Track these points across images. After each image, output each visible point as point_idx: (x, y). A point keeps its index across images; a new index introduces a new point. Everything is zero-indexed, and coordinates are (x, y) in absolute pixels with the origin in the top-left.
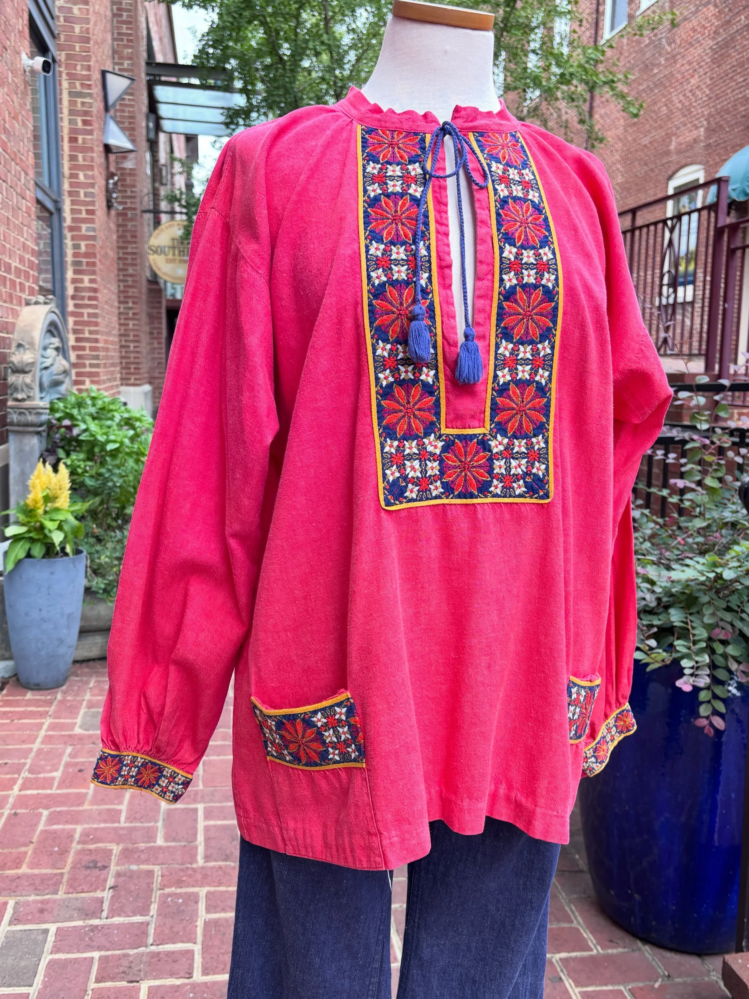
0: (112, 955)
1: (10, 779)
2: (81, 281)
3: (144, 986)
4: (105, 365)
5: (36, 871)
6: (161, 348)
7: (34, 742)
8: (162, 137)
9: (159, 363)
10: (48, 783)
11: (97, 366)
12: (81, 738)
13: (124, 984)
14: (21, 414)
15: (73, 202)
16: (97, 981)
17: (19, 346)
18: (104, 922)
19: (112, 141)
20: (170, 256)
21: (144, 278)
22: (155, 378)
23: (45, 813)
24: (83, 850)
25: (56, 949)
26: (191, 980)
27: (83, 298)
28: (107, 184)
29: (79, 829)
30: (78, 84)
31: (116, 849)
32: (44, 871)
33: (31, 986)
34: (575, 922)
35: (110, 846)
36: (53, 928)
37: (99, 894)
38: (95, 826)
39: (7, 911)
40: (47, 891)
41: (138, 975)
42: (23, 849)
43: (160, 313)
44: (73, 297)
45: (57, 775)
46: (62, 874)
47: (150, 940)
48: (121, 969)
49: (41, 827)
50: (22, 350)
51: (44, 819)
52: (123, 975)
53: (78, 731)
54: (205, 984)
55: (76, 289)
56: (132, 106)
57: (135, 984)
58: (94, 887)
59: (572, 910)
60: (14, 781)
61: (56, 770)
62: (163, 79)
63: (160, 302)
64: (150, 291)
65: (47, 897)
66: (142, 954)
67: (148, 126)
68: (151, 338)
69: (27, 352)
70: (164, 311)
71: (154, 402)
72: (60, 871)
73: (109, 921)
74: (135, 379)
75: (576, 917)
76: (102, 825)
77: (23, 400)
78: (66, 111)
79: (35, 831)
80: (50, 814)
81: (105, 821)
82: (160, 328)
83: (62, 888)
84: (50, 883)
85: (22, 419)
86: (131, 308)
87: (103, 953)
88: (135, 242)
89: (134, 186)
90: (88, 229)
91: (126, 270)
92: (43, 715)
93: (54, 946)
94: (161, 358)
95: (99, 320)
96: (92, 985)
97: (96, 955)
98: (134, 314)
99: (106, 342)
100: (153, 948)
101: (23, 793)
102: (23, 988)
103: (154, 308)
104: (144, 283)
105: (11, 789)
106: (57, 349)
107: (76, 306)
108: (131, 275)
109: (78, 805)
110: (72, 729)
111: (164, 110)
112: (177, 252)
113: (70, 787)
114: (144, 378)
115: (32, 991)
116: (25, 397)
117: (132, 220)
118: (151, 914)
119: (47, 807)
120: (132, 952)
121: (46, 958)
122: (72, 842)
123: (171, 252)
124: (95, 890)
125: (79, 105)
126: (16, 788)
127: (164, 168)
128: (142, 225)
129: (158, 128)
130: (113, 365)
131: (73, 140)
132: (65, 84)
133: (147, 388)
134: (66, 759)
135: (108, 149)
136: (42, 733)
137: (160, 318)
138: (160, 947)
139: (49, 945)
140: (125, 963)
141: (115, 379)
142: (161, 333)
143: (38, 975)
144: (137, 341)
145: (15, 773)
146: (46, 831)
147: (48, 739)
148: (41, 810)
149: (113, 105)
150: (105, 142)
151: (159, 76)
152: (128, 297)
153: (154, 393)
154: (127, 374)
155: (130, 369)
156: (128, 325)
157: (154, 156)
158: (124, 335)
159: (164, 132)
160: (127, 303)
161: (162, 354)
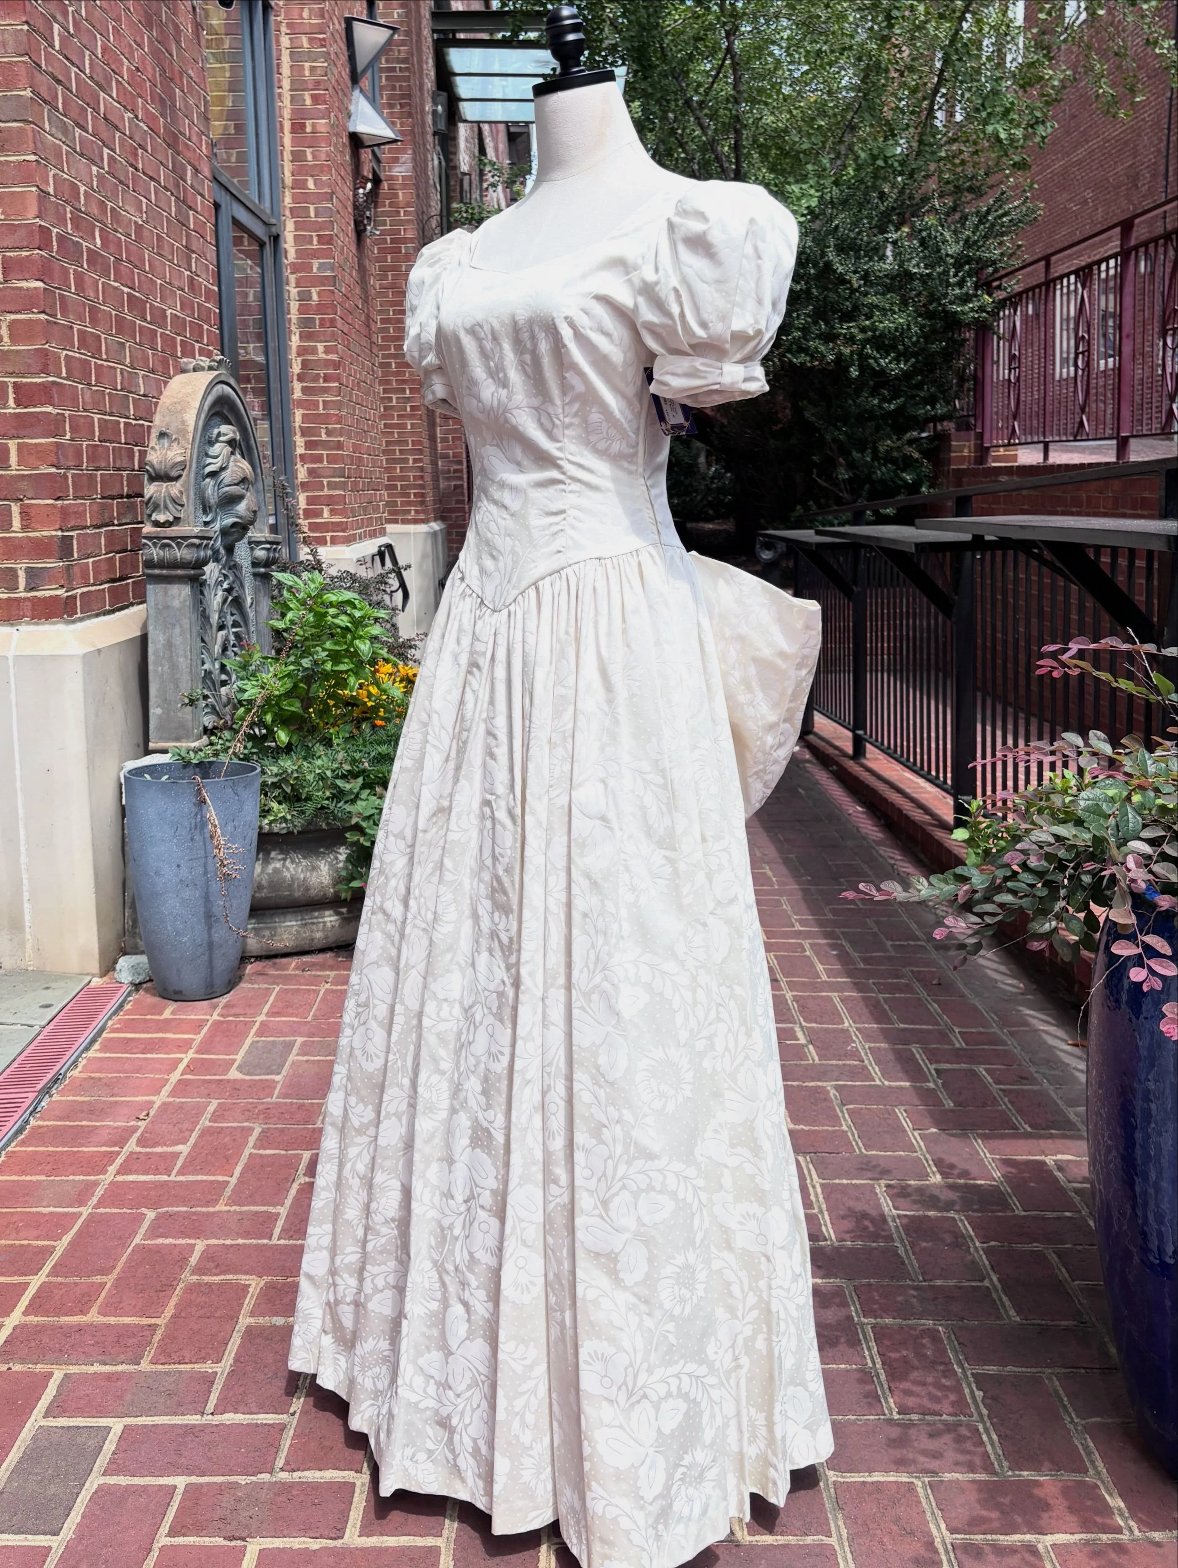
0: (208, 1484)
1: (105, 1154)
2: (314, 351)
3: (254, 1547)
4: (355, 486)
5: (112, 1320)
7: (158, 1092)
8: (463, 131)
9: (456, 487)
10: (166, 1162)
11: (341, 486)
12: (235, 1087)
13: (220, 1541)
14: (164, 546)
15: (298, 226)
16: (172, 1533)
17: (162, 435)
18: (208, 1419)
19: (361, 128)
23: (151, 1215)
24: (199, 1285)
25: (113, 1468)
26: (338, 1543)
27: (316, 378)
28: (355, 195)
29: (200, 1245)
30: (304, 40)
31: (255, 1284)
32: (127, 1320)
33: (56, 1534)
34: (1091, 1472)
35: (243, 1279)
36: (117, 1426)
37: (207, 1367)
38: (228, 1242)
39: (48, 1391)
40: (122, 1357)
41: (247, 1526)
42: (98, 1279)
44: (300, 378)
45: (184, 1149)
46: (153, 1328)
47: (280, 1462)
48: (219, 1513)
49: (137, 1240)
50: (166, 442)
51: (146, 1224)
52: (221, 1525)
53: (234, 1074)
54: (364, 1550)
55: (305, 364)
56: (407, 79)
57: (239, 1543)
58: (203, 1354)
59: (1086, 1447)
60: (111, 1157)
61: (184, 1142)
62: (461, 36)
65: (120, 1368)
66: (261, 1485)
67: (435, 112)
68: (443, 448)
69: (175, 445)
71: (450, 548)
72: (153, 1321)
73: (217, 1419)
74: (417, 512)
75: (1093, 1462)
76: (240, 1241)
77: (168, 524)
78: (286, 84)
79: (125, 1246)
80: (157, 1218)
81: (247, 1235)
83: (150, 1353)
84: (131, 1342)
85: (167, 554)
86: (408, 399)
87: (194, 1479)
89: (410, 204)
90: (321, 267)
92: (184, 1046)
93: (112, 1461)
94: (460, 479)
95: (343, 413)
96: (163, 1540)
97: (180, 1482)
98: (413, 408)
99: (356, 448)
100: (284, 1476)
101: (120, 1178)
102: (42, 1537)
105: (104, 1171)
106: (231, 443)
107: (305, 390)
109: (207, 1204)
110: (226, 1071)
111: (464, 87)
113: (201, 1172)
114: (431, 511)
115: (56, 1544)
116: (171, 519)
117: (407, 258)
118: (292, 1410)
119: (154, 1206)
120: (242, 1480)
121: (95, 1481)
122: (182, 1269)
124: (204, 1360)
125: (307, 73)
126: (112, 1169)
127: (466, 180)
129: (453, 115)
130: (373, 487)
131: (298, 128)
132: (285, 41)
133: (437, 525)
134: (205, 1122)
135: (356, 141)
136: (175, 1077)
138: (295, 1474)
139: (102, 1461)
140: (227, 1501)
141: (376, 509)
143: (73, 1514)
144: (420, 452)
145: (115, 1145)
146: (144, 1247)
147: (182, 1087)
148: (144, 1210)
149: (365, 71)
150: (351, 129)
151: (454, 32)
152: (405, 382)
153: (449, 533)
154: (403, 504)
155: (408, 495)
156: (404, 426)
157: (448, 160)
158: (399, 443)
159: (466, 121)
160: (403, 391)
161: (461, 471)
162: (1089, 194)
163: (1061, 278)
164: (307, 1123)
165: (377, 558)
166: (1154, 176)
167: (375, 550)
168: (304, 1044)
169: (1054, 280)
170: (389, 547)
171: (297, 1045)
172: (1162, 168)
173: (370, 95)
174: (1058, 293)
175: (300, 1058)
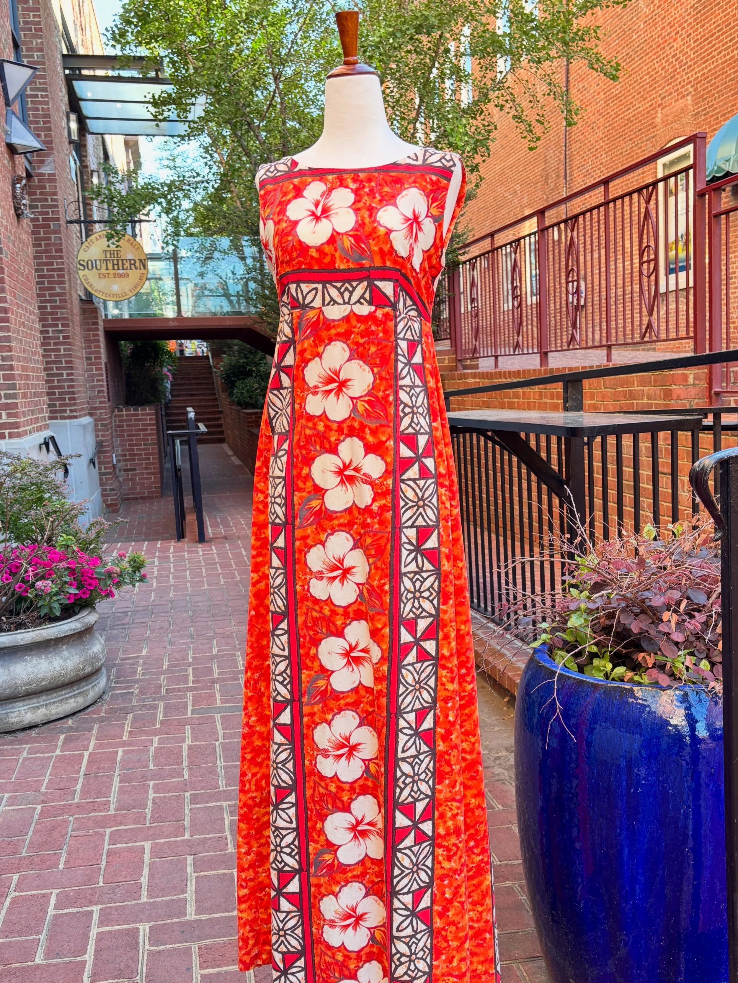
4: (25, 395)
6: (101, 375)
8: (91, 140)
9: (99, 392)
11: (14, 396)
19: (15, 140)
20: (103, 271)
21: (75, 298)
22: (95, 408)
28: (14, 189)
43: (98, 335)
56: (47, 103)
62: (85, 72)
63: (97, 324)
64: (84, 311)
67: (69, 127)
68: (88, 365)
70: (101, 333)
71: (97, 436)
74: (71, 411)
82: (99, 352)
86: (61, 332)
88: (61, 257)
89: (55, 194)
91: (53, 289)
94: (102, 386)
95: (13, 344)
98: (64, 337)
99: (24, 369)
103: (89, 330)
104: (76, 302)
108: (58, 295)
111: (88, 109)
112: (110, 266)
114: (82, 409)
117: (56, 232)
123: (104, 266)
128: (69, 237)
129: (83, 129)
130: (36, 395)
133: (87, 420)
135: (12, 148)
137: (98, 341)
141: (41, 411)
142: (100, 358)
144: (71, 368)
149: (15, 99)
150: (8, 141)
151: (80, 69)
152: (58, 319)
153: (96, 425)
154: (61, 405)
155: (64, 399)
156: (59, 350)
157: (81, 161)
158: (55, 362)
159: (93, 133)
160: (57, 325)
161: (102, 381)
162: (517, 187)
163: (501, 247)
164: (15, 853)
165: (44, 447)
166: (558, 176)
167: (42, 441)
168: (10, 798)
169: (497, 249)
170: (52, 438)
171: (5, 799)
172: (562, 173)
173: (20, 116)
174: (500, 256)
175: (8, 808)
